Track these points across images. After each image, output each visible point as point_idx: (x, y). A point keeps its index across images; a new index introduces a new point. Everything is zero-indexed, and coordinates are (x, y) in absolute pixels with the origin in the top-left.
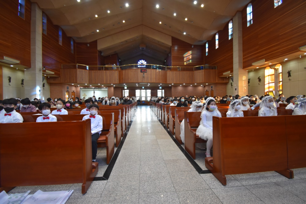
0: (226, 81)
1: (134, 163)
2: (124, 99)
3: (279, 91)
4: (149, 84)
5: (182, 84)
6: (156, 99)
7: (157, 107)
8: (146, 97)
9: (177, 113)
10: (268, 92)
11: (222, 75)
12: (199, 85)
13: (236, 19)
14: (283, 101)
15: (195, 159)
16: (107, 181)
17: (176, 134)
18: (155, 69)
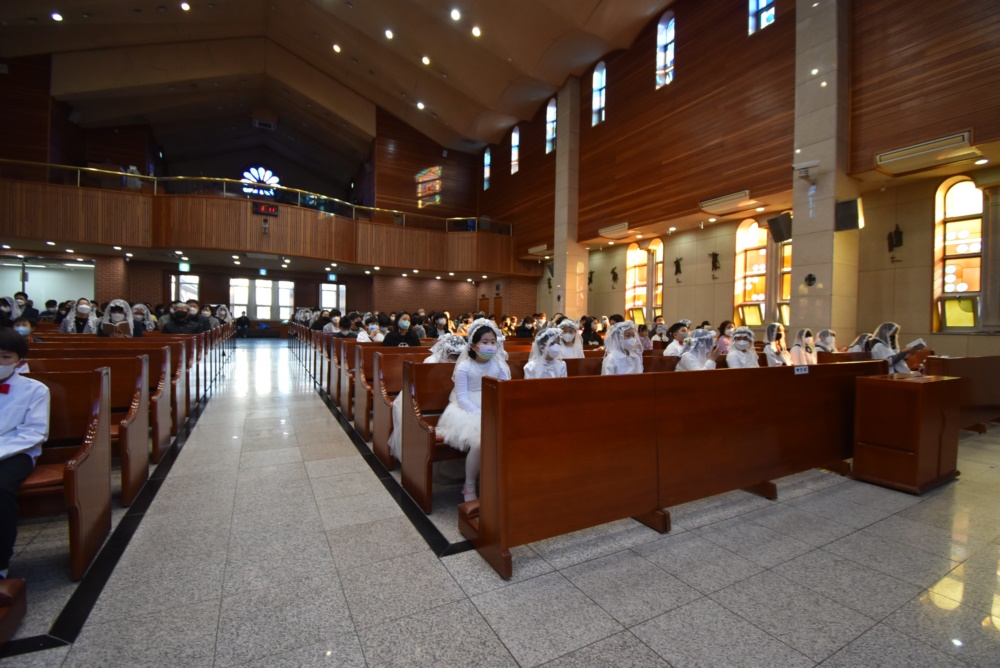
0: (534, 274)
1: (201, 560)
2: (172, 310)
3: (655, 308)
4: (288, 261)
5: (409, 271)
6: (312, 316)
7: (313, 345)
8: (275, 308)
9: (380, 367)
10: (632, 309)
11: (527, 253)
12: (461, 278)
13: (566, 96)
14: (661, 335)
15: (429, 514)
16: (68, 647)
17: (376, 435)
18: (312, 207)
